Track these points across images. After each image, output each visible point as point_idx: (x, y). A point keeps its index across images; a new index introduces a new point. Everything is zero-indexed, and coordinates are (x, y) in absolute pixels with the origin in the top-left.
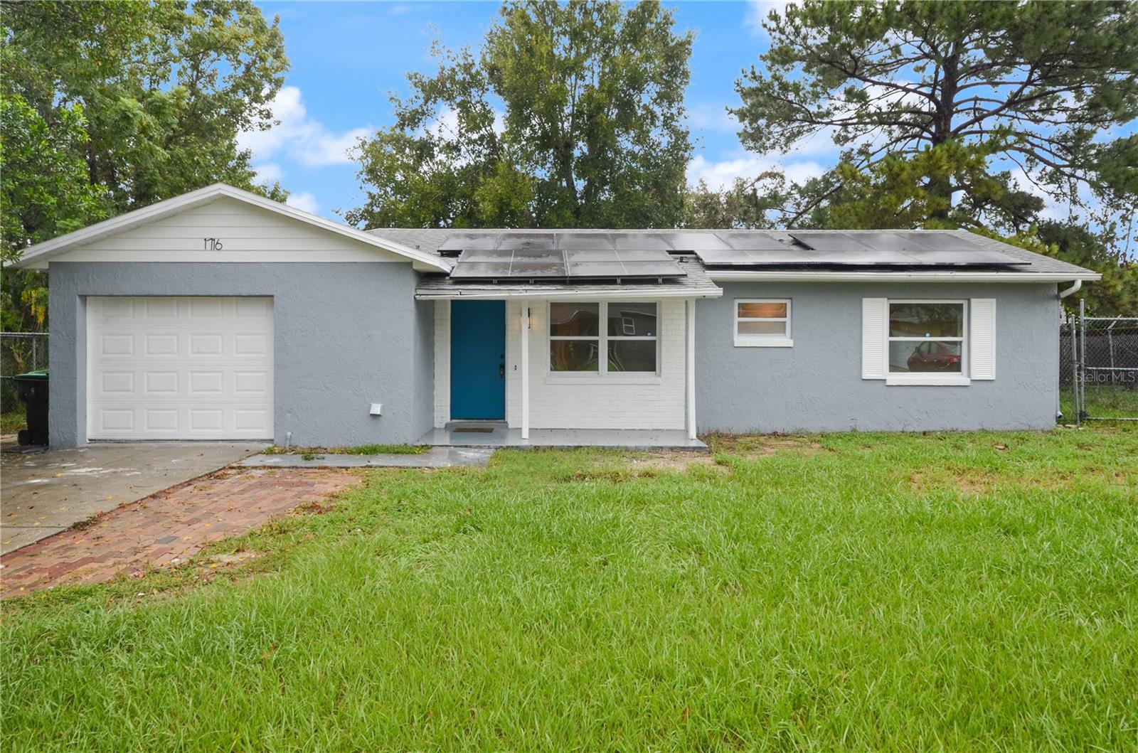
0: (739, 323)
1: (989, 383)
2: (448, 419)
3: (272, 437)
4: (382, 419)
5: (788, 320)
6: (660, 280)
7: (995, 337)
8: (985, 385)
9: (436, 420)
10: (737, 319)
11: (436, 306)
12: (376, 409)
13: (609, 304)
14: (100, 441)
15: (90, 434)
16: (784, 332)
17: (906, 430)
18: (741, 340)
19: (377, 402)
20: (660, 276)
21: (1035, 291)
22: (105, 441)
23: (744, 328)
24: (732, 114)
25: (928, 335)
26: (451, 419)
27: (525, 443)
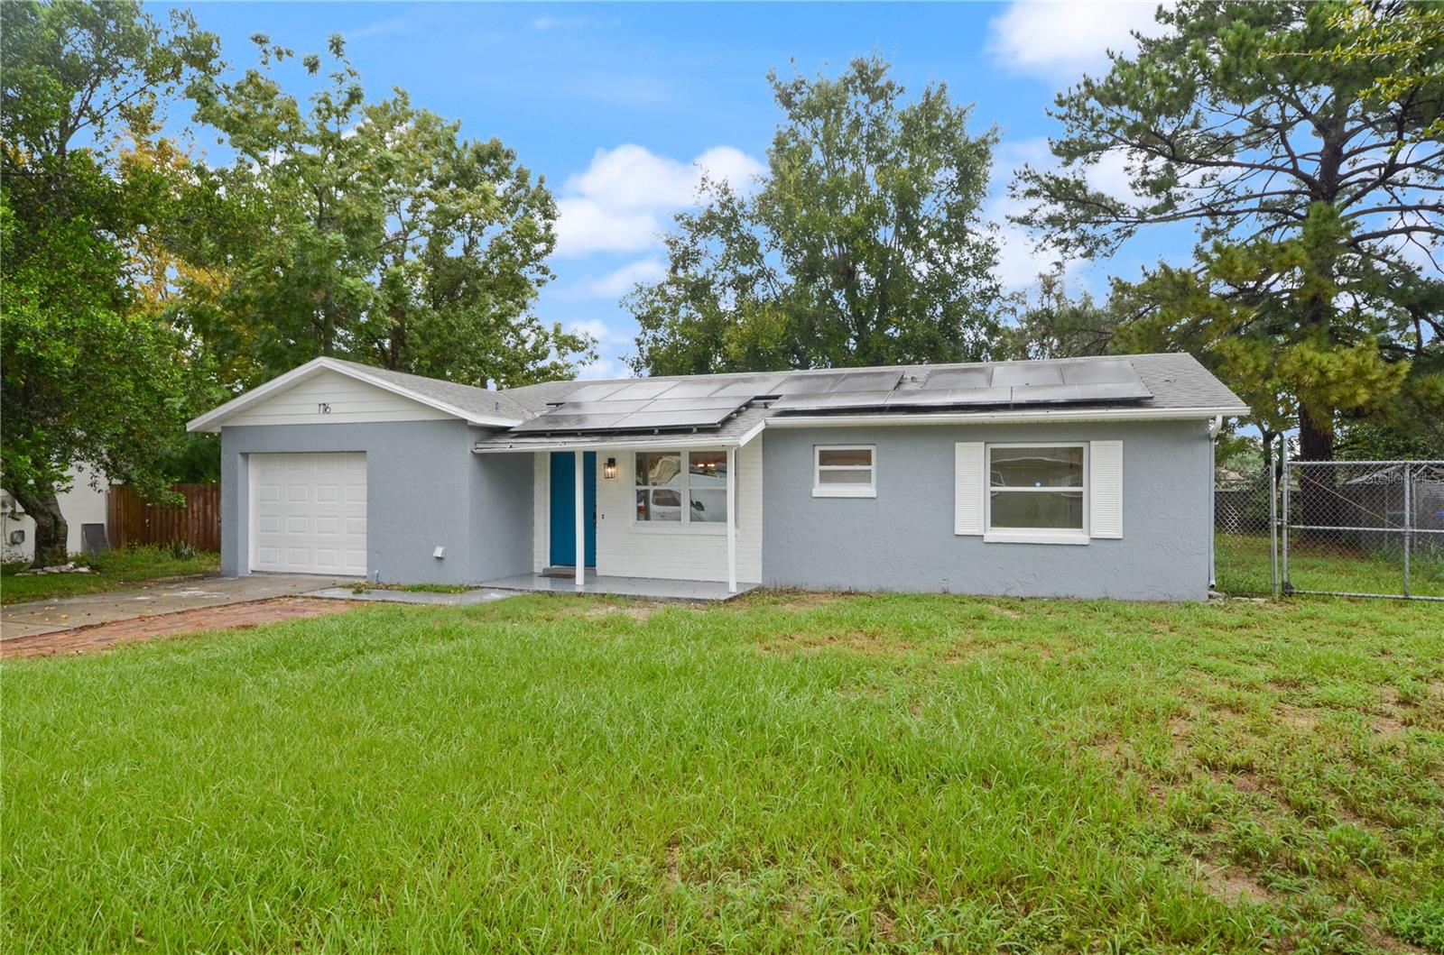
0: (821, 472)
1: (1114, 542)
2: (547, 564)
3: (365, 574)
4: (444, 561)
5: (873, 468)
6: (695, 430)
7: (1121, 486)
8: (1109, 545)
9: (535, 565)
10: (818, 468)
11: (535, 457)
12: (438, 552)
13: (691, 453)
14: (258, 572)
15: (252, 566)
16: (870, 481)
17: (1008, 594)
18: (821, 490)
19: (441, 545)
20: (695, 425)
21: (1183, 429)
22: (262, 572)
23: (826, 476)
24: (1014, 223)
25: (1038, 484)
26: (551, 565)
27: (579, 590)
